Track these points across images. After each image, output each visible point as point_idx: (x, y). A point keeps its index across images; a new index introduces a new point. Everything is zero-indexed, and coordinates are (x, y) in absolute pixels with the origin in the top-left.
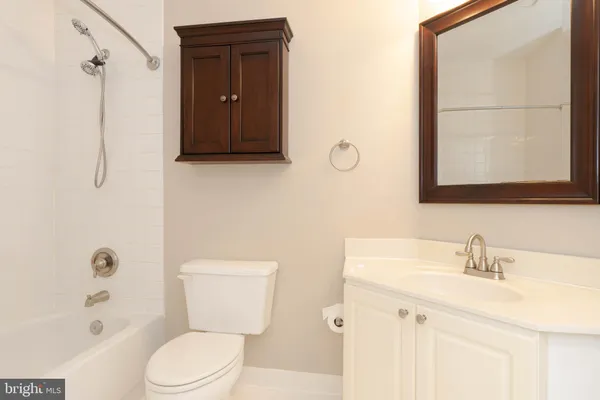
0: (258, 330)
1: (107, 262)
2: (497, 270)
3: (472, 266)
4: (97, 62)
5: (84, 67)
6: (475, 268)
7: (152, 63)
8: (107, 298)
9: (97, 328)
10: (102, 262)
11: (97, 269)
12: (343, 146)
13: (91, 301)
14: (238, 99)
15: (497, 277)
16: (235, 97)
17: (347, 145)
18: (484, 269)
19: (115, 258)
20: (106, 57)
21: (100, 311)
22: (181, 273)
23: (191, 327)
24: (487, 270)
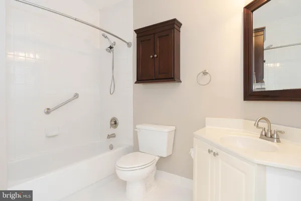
0: (165, 155)
1: (115, 123)
2: (275, 137)
3: (264, 134)
4: (111, 48)
5: (107, 50)
6: (266, 135)
7: (129, 45)
8: (115, 137)
9: (111, 148)
10: (113, 123)
11: (111, 125)
12: (205, 73)
13: (109, 137)
14: (157, 57)
15: (275, 141)
16: (156, 56)
17: (207, 73)
18: (269, 136)
19: (117, 122)
20: (114, 45)
21: (112, 141)
22: (136, 129)
23: (140, 150)
24: (271, 137)
